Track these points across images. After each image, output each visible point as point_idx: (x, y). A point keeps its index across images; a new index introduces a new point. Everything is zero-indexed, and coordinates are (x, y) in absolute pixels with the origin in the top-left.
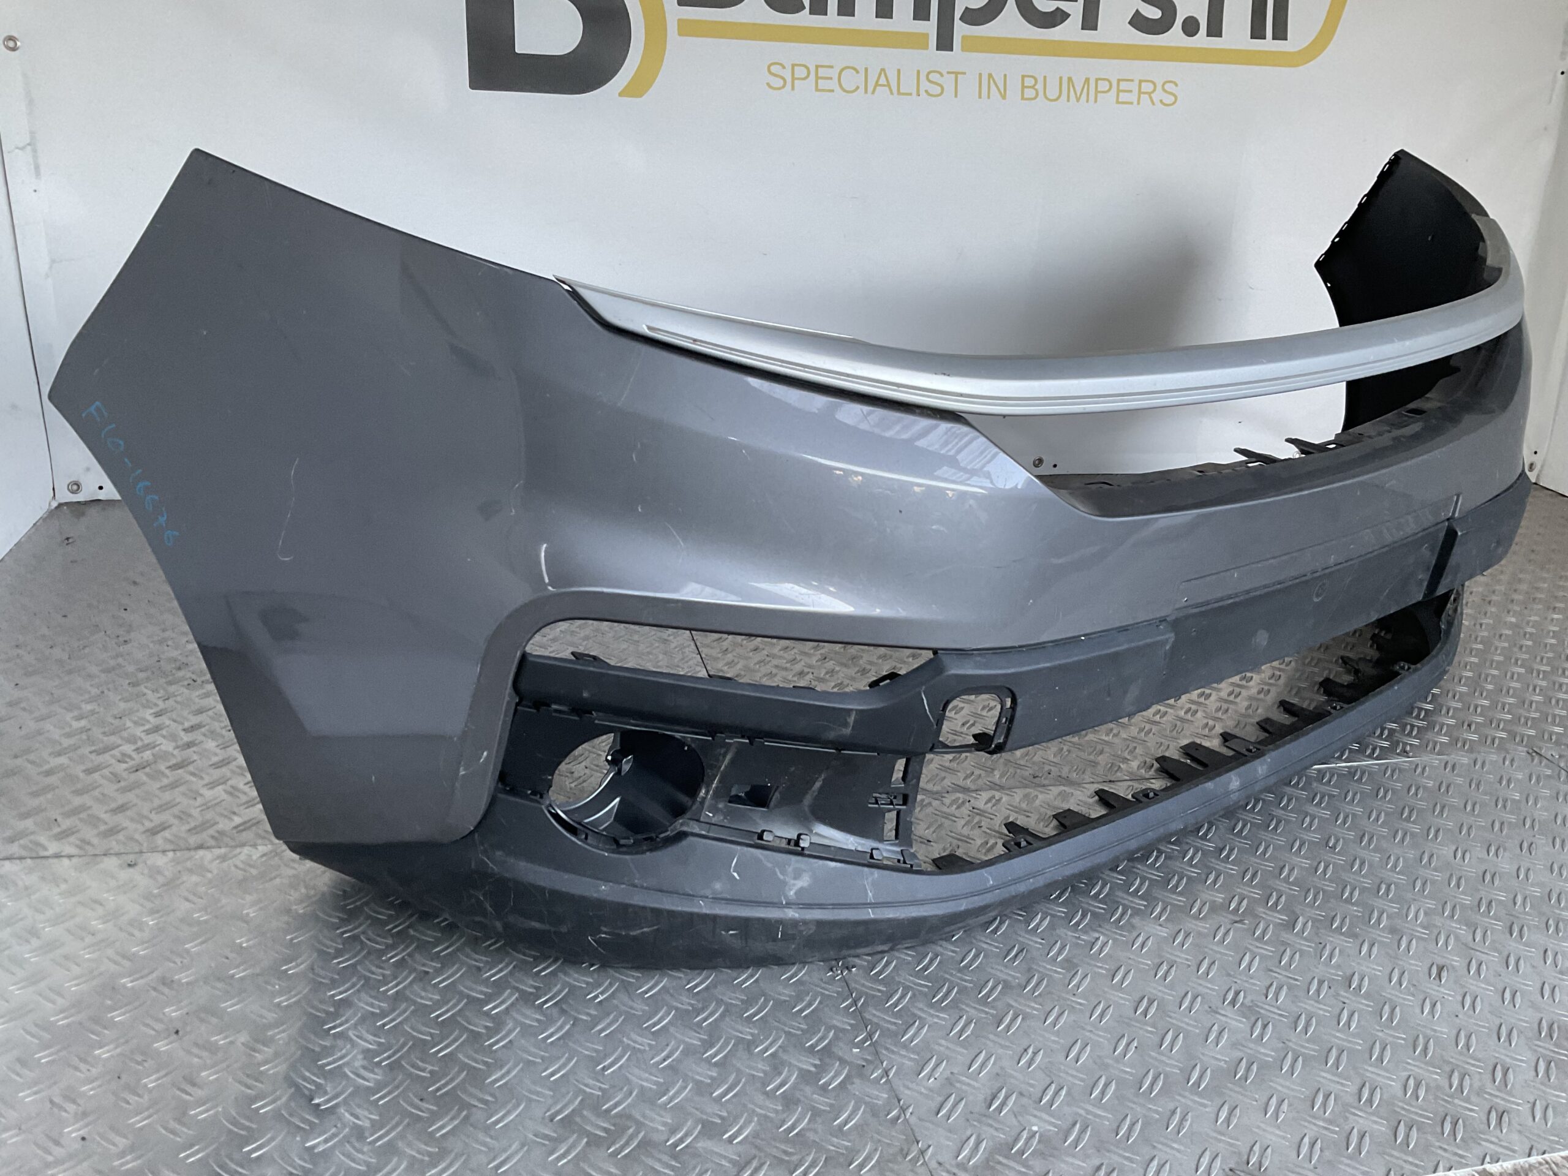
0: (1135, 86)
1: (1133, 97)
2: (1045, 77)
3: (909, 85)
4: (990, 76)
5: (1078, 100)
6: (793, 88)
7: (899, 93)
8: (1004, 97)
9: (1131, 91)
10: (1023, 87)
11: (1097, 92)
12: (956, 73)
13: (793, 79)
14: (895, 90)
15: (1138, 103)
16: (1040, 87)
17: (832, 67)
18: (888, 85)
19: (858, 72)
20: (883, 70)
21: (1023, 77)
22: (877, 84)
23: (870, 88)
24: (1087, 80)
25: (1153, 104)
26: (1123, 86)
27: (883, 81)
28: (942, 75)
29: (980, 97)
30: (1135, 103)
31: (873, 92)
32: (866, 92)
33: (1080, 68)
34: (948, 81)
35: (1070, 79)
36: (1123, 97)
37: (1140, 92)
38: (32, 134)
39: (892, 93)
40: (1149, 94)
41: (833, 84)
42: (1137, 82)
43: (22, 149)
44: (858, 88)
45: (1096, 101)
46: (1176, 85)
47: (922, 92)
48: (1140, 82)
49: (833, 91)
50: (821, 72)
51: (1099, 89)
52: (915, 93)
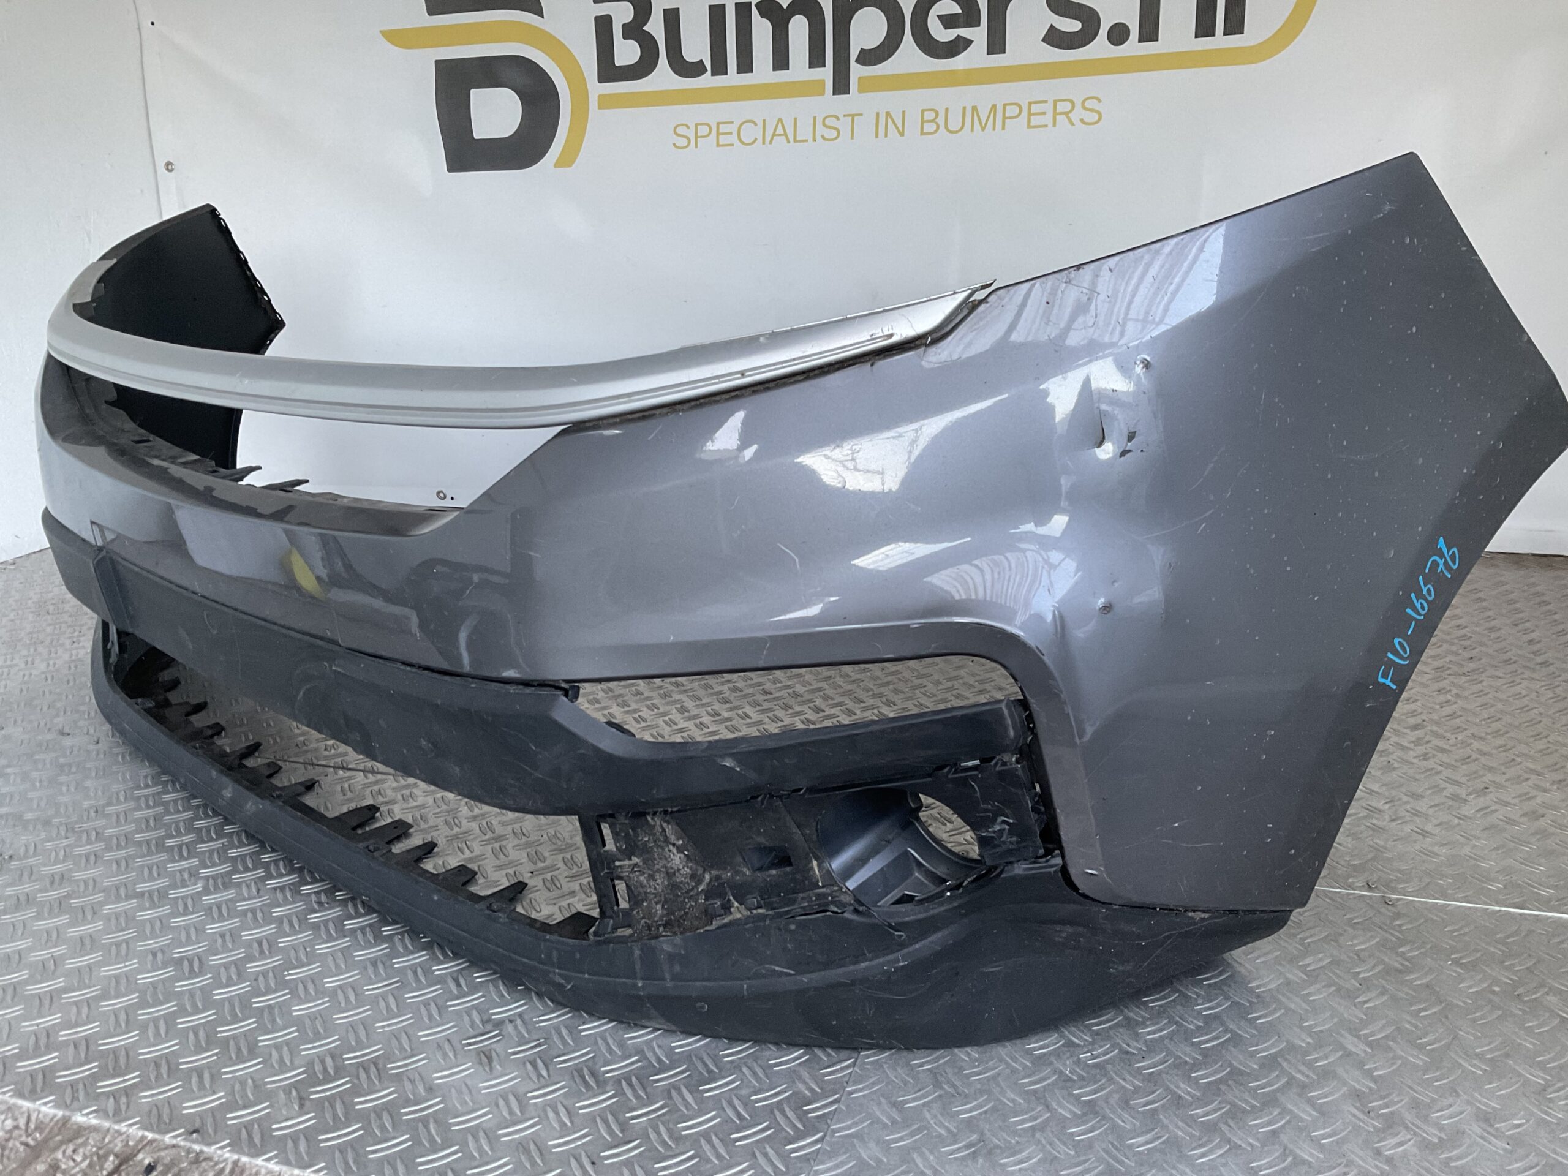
0: (1049, 107)
1: (1048, 119)
3: (805, 131)
4: (888, 114)
5: (983, 129)
6: (696, 146)
7: (795, 141)
8: (902, 134)
9: (1044, 113)
10: (923, 122)
11: (1005, 118)
12: (853, 116)
13: (697, 137)
14: (791, 139)
15: (1054, 125)
16: (941, 120)
17: (732, 122)
18: (785, 134)
19: (756, 124)
20: (780, 120)
21: (923, 111)
22: (774, 135)
23: (767, 140)
24: (994, 106)
25: (1073, 124)
27: (780, 131)
28: (838, 119)
29: (877, 136)
30: (1050, 125)
31: (771, 142)
32: (764, 143)
33: (985, 95)
34: (844, 125)
35: (974, 108)
36: (1035, 121)
37: (1055, 113)
39: (789, 142)
40: (1066, 114)
41: (733, 139)
42: (1051, 104)
44: (756, 139)
45: (1003, 128)
46: (1099, 100)
47: (818, 137)
48: (1055, 102)
49: (733, 145)
50: (723, 128)
51: (1007, 115)
52: (811, 139)
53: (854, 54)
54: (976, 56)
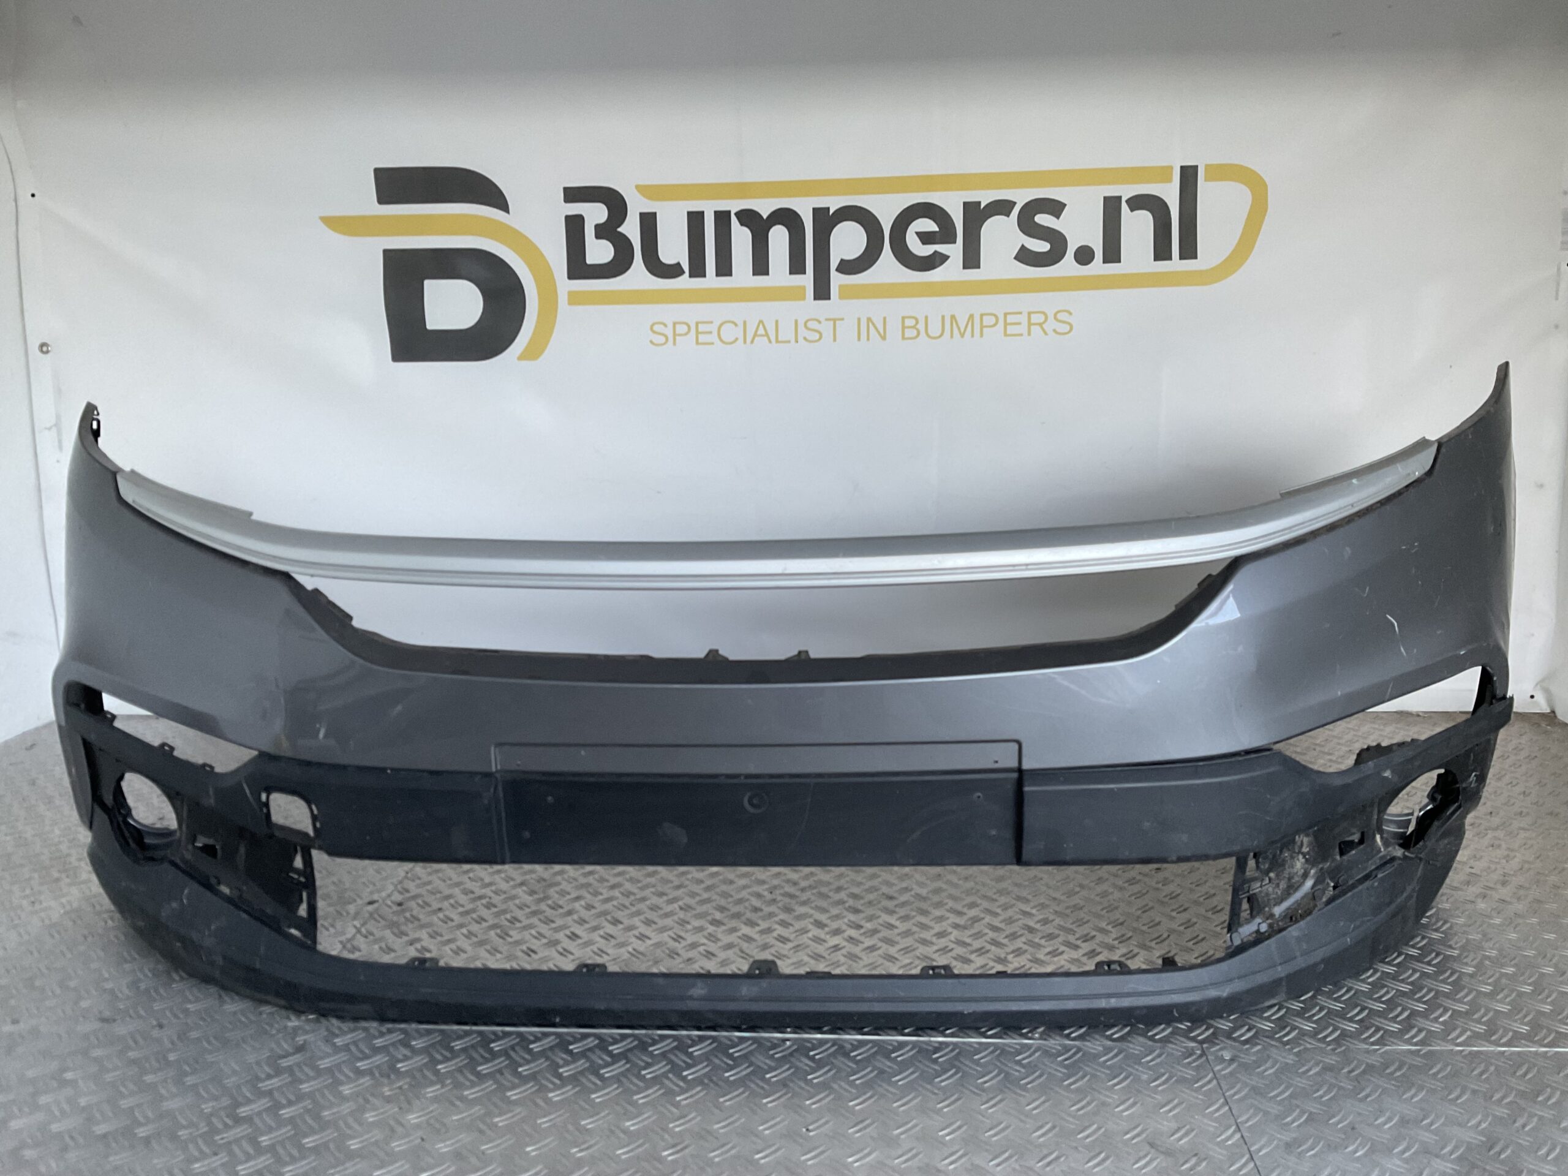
0: (1024, 319)
1: (1023, 329)
2: (926, 318)
3: (787, 333)
4: (869, 320)
5: (962, 335)
6: (674, 344)
7: (777, 341)
8: (884, 338)
9: (1019, 324)
10: (904, 327)
11: (982, 327)
12: (835, 320)
13: (675, 335)
14: (773, 338)
15: (1029, 334)
16: (921, 326)
17: (712, 322)
18: (767, 335)
19: (736, 325)
20: (761, 322)
21: (903, 318)
22: (755, 335)
23: (749, 340)
24: (972, 316)
25: (1046, 334)
26: (1010, 319)
27: (761, 331)
28: (820, 322)
29: (859, 339)
30: (1025, 334)
31: (752, 342)
32: (745, 342)
33: (961, 306)
34: (826, 328)
35: (953, 317)
36: (1011, 330)
37: (1030, 324)
38: (58, 417)
39: (770, 341)
40: (1040, 325)
41: (714, 338)
42: (1025, 315)
43: (50, 429)
44: (737, 339)
45: (982, 335)
46: (1070, 313)
47: (800, 339)
48: (1029, 314)
49: (713, 344)
50: (701, 328)
51: (984, 324)
52: (793, 340)
53: (834, 263)
54: (952, 270)
